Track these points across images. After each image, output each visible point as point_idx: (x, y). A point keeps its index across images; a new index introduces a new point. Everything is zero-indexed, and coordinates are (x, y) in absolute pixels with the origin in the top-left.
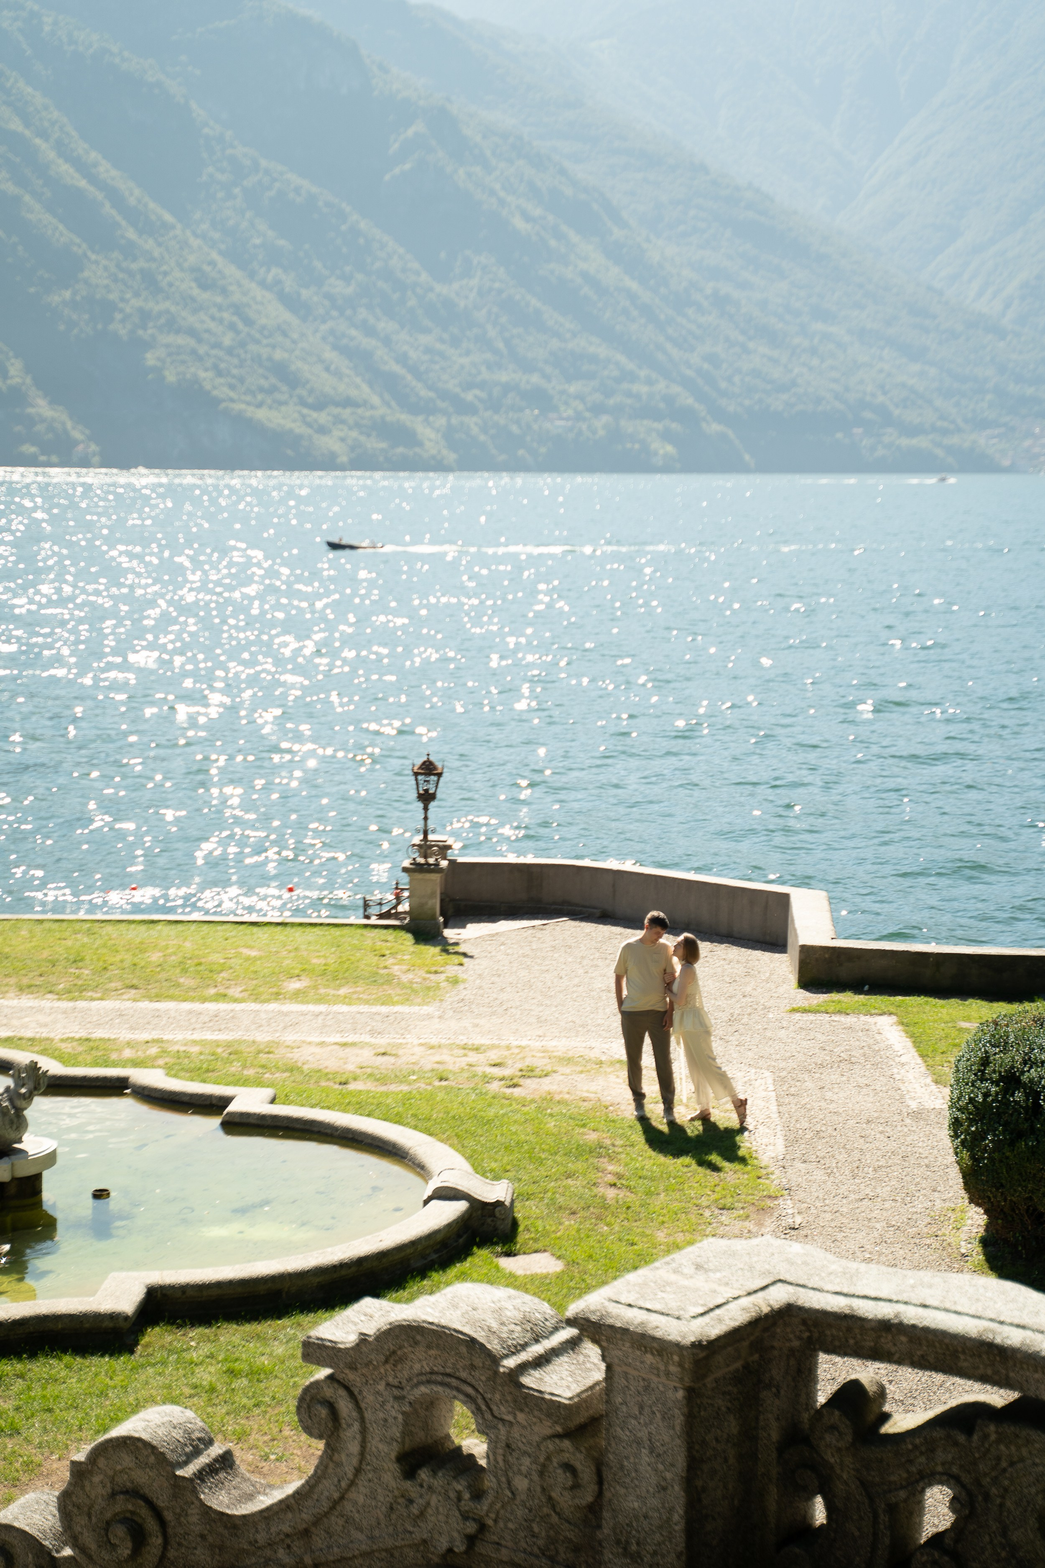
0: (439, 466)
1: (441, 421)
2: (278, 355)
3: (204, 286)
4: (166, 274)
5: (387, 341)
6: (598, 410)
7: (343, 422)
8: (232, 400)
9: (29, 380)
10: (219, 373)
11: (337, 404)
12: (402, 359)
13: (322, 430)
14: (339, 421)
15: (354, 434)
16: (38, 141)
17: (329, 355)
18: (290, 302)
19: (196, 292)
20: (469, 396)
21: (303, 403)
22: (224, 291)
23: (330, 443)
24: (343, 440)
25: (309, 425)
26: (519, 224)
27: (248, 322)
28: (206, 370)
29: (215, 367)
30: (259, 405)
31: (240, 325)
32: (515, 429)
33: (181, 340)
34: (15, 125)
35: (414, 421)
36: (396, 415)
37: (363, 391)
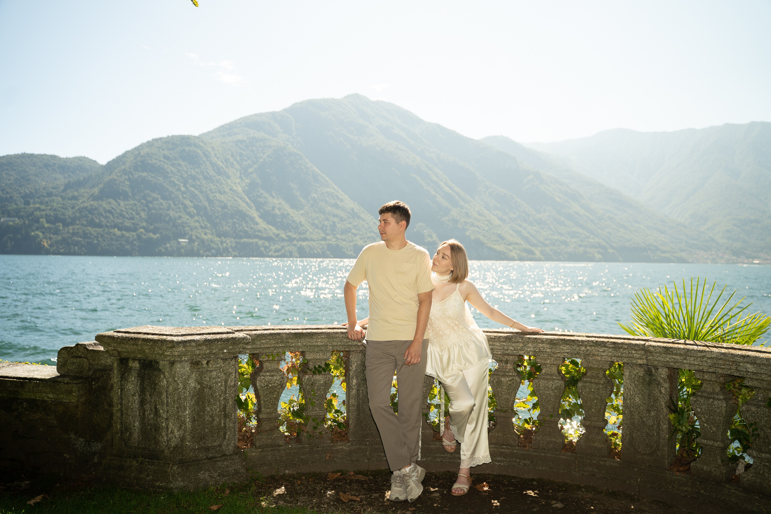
0: (540, 260)
1: (539, 249)
2: (499, 232)
3: (480, 216)
4: (471, 213)
5: (525, 229)
6: (580, 246)
8: (488, 243)
9: (437, 239)
10: (485, 237)
11: (514, 244)
12: (529, 233)
13: (511, 251)
14: (515, 248)
15: (518, 252)
16: (440, 182)
17: (511, 232)
18: (501, 219)
19: (478, 217)
20: (547, 242)
21: (505, 244)
22: (485, 217)
23: (513, 254)
24: (516, 253)
25: (507, 249)
26: (557, 199)
27: (491, 224)
28: (481, 236)
29: (483, 235)
30: (495, 244)
32: (558, 251)
33: (475, 229)
34: (435, 179)
35: (533, 249)
36: (528, 247)
37: (520, 241)
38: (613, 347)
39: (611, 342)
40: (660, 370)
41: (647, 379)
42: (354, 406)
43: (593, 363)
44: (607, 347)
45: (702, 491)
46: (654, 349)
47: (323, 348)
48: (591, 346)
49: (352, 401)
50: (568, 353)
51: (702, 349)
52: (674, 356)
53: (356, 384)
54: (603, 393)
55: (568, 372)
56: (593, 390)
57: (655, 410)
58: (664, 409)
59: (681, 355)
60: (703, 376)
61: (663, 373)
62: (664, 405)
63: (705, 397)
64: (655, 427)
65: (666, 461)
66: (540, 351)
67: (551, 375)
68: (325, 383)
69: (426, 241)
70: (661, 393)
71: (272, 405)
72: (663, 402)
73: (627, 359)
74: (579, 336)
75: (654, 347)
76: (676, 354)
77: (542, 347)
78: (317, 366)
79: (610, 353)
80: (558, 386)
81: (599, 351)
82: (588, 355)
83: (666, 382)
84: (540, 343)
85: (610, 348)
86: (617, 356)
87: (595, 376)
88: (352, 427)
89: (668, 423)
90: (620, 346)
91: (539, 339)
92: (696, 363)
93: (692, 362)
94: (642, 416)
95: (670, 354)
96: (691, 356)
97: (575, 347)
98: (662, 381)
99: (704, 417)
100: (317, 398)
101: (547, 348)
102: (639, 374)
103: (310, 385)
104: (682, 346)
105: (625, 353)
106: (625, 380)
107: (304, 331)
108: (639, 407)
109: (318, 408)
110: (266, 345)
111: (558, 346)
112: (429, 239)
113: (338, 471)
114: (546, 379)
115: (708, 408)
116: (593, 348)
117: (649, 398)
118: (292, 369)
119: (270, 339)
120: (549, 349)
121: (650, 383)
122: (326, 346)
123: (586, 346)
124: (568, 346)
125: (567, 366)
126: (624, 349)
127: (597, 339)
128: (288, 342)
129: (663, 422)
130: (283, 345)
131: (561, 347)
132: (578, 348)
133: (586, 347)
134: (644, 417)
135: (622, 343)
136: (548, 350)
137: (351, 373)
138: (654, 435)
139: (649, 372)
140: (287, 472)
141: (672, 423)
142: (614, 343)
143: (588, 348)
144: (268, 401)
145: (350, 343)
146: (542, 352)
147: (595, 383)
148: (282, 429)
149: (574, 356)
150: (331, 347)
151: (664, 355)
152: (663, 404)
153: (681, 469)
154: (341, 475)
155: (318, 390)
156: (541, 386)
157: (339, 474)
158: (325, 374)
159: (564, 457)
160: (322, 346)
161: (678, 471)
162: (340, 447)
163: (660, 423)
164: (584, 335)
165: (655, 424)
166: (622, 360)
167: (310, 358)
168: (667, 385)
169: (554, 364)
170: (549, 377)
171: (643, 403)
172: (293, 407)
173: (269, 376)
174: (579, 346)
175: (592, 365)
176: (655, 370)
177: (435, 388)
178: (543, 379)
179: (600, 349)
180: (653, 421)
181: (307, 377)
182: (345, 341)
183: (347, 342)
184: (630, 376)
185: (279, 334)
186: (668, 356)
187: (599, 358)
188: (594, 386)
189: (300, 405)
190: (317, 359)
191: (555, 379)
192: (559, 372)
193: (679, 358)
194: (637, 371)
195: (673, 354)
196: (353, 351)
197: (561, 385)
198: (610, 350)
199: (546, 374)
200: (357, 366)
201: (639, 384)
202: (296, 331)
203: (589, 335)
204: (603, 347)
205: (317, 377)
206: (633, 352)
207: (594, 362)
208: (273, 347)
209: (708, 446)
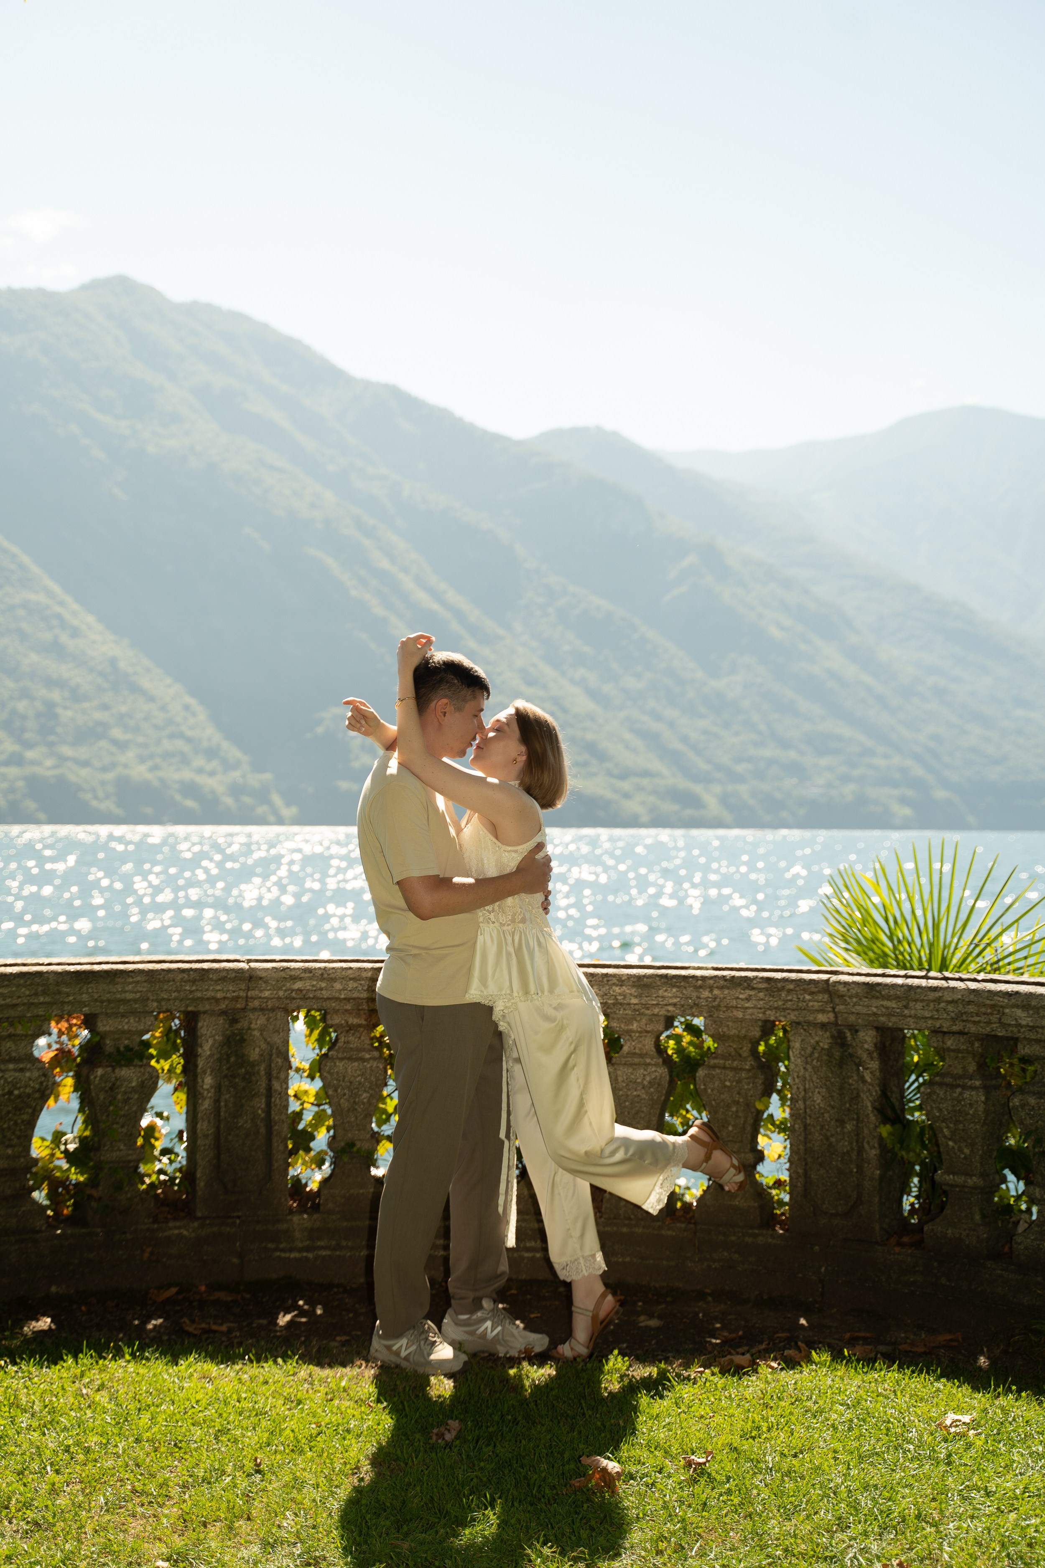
0: (717, 824)
1: (718, 789)
2: (590, 736)
5: (671, 725)
6: (845, 779)
7: (643, 789)
11: (637, 775)
12: (685, 739)
13: (627, 796)
14: (639, 788)
15: (652, 799)
16: (401, 575)
17: (628, 736)
18: (593, 694)
20: (740, 768)
21: (610, 774)
23: (633, 806)
24: (643, 803)
25: (616, 792)
26: (774, 632)
27: (565, 710)
32: (778, 794)
34: (385, 564)
35: (697, 789)
36: (683, 783)
37: (655, 764)
38: (767, 989)
39: (762, 978)
40: (861, 1034)
41: (837, 1055)
42: (206, 1136)
43: (728, 1026)
44: (753, 989)
45: (943, 1280)
46: (845, 989)
47: (137, 1006)
48: (721, 988)
49: (202, 1126)
50: (675, 1005)
51: (935, 985)
52: (885, 1003)
53: (212, 1087)
54: (750, 1090)
55: (680, 1050)
56: (728, 1084)
57: (853, 1119)
58: (871, 1115)
59: (897, 998)
60: (943, 1042)
61: (868, 1039)
62: (870, 1108)
63: (947, 1085)
64: (854, 1156)
65: (877, 1226)
66: (617, 1003)
67: (642, 1056)
68: (142, 1085)
70: (864, 1081)
71: (19, 1137)
72: (867, 1103)
73: (796, 1013)
74: (699, 968)
75: (846, 984)
76: (888, 998)
77: (620, 994)
78: (122, 1049)
79: (761, 1002)
80: (655, 1078)
81: (738, 998)
82: (717, 1008)
83: (872, 1059)
84: (617, 985)
85: (760, 990)
86: (776, 1008)
87: (733, 1053)
88: (201, 1184)
89: (880, 1145)
90: (779, 985)
91: (614, 976)
92: (927, 1014)
93: (920, 1013)
94: (829, 1134)
95: (877, 998)
96: (916, 1001)
97: (689, 991)
98: (865, 1056)
99: (948, 1127)
100: (122, 1121)
101: (631, 994)
102: (821, 1044)
103: (107, 1091)
104: (900, 981)
105: (791, 1001)
106: (792, 1058)
107: (97, 968)
108: (823, 1114)
109: (125, 1145)
110: (8, 1000)
111: (653, 991)
113: (170, 1286)
114: (631, 1065)
115: (953, 1106)
116: (726, 992)
117: (841, 1095)
118: (62, 1057)
119: (18, 986)
120: (636, 997)
121: (841, 1064)
122: (144, 1000)
123: (711, 989)
124: (674, 990)
125: (678, 1038)
126: (789, 991)
127: (733, 973)
128: (59, 993)
129: (868, 1143)
130: (48, 999)
131: (661, 992)
132: (694, 995)
133: (711, 991)
134: (832, 1136)
135: (784, 980)
136: (634, 1001)
137: (201, 1063)
138: (851, 1172)
139: (840, 1040)
140: (53, 1289)
141: (890, 1146)
142: (768, 980)
143: (716, 992)
144: (9, 1128)
145: (199, 995)
146: (621, 1004)
147: (732, 1069)
148: (40, 1196)
149: (688, 1012)
150: (155, 1004)
151: (866, 1001)
152: (869, 1104)
153: (905, 1239)
154: (178, 1293)
155: (126, 1101)
156: (620, 1079)
157: (174, 1290)
158: (141, 1066)
159: (670, 1233)
160: (135, 1001)
161: (900, 1244)
162: (176, 1232)
163: (863, 1147)
164: (710, 965)
165: (852, 1149)
166: (785, 1017)
167: (107, 1028)
168: (874, 1065)
169: (647, 1032)
170: (637, 1060)
171: (830, 1105)
172: (66, 1144)
173: (15, 1070)
174: (697, 988)
175: (725, 1029)
176: (852, 1034)
177: (388, 1100)
178: (625, 1064)
179: (741, 993)
180: (851, 1143)
181: (100, 1072)
182: (188, 988)
183: (191, 992)
184: (803, 1049)
185: (40, 974)
186: (875, 1002)
187: (740, 1015)
188: (730, 1074)
189: (82, 1140)
190: (123, 1032)
191: (649, 1064)
192: (660, 1050)
193: (894, 1006)
194: (817, 1039)
195: (883, 998)
196: (205, 1012)
197: (661, 1077)
198: (761, 995)
199: (632, 1054)
200: (212, 1045)
201: (821, 1066)
202: (78, 968)
203: (720, 966)
204: (747, 988)
205: (123, 1073)
206: (808, 997)
207: (730, 1024)
208: (24, 1004)
209: (957, 1186)
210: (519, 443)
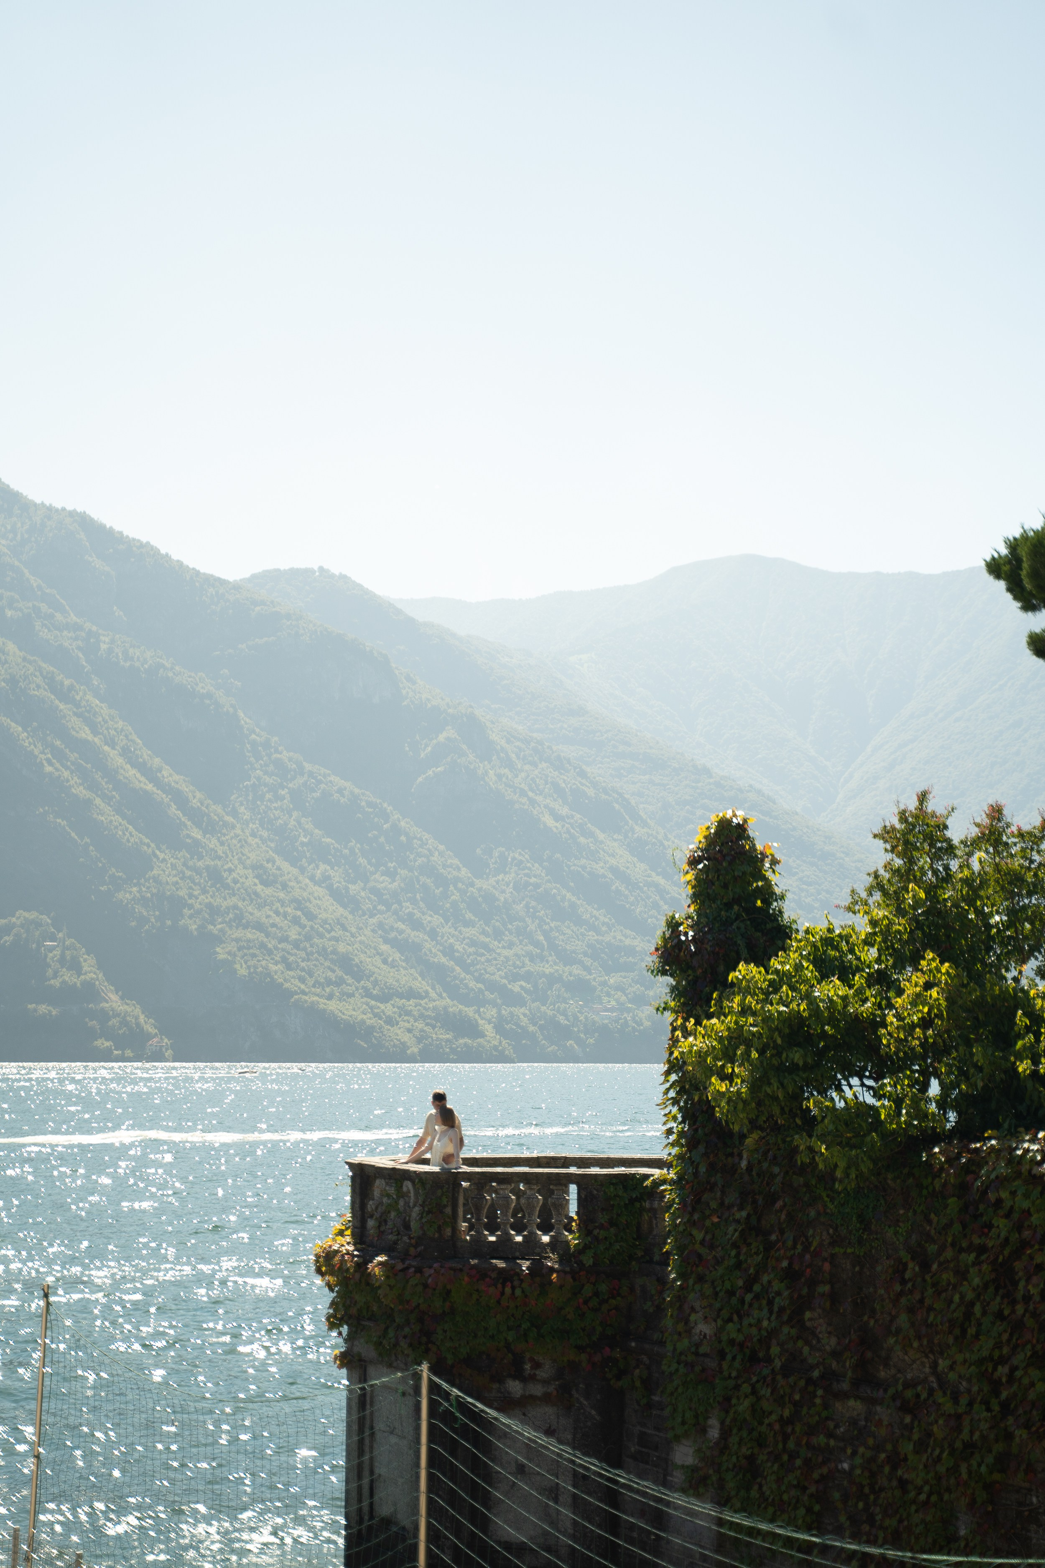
1: (493, 1012)
2: (342, 948)
3: (265, 883)
4: (230, 871)
5: (433, 934)
7: (408, 1013)
8: (304, 993)
9: (101, 976)
10: (289, 967)
11: (401, 996)
12: (449, 952)
14: (404, 1012)
15: (420, 1025)
16: (106, 748)
17: (385, 948)
18: (338, 896)
19: (259, 888)
20: (516, 988)
21: (368, 994)
22: (284, 886)
23: (399, 1034)
24: (409, 1031)
25: (376, 1015)
26: (549, 821)
27: (311, 917)
28: (276, 963)
29: (284, 960)
30: (330, 997)
31: (304, 920)
32: (561, 1019)
33: (250, 934)
34: (86, 734)
35: (470, 1011)
36: (455, 1007)
37: (421, 985)
69: (56, 983)
112: (68, 976)
210: (236, 587)
